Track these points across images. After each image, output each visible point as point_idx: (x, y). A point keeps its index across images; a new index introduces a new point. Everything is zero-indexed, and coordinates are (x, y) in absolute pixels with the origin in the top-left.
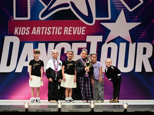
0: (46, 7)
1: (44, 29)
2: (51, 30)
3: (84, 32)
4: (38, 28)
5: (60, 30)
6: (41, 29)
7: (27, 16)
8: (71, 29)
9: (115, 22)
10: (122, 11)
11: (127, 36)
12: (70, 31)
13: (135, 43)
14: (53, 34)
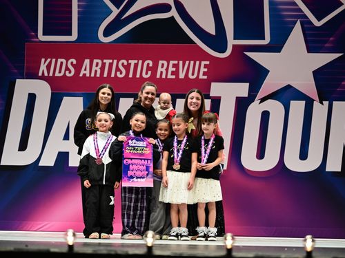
0: (115, 12)
1: (111, 65)
2: (127, 67)
3: (205, 74)
4: (95, 61)
5: (148, 68)
6: (104, 64)
7: (70, 34)
8: (174, 66)
9: (279, 52)
10: (298, 25)
11: (307, 85)
12: (171, 69)
13: (326, 103)
14: (131, 76)
